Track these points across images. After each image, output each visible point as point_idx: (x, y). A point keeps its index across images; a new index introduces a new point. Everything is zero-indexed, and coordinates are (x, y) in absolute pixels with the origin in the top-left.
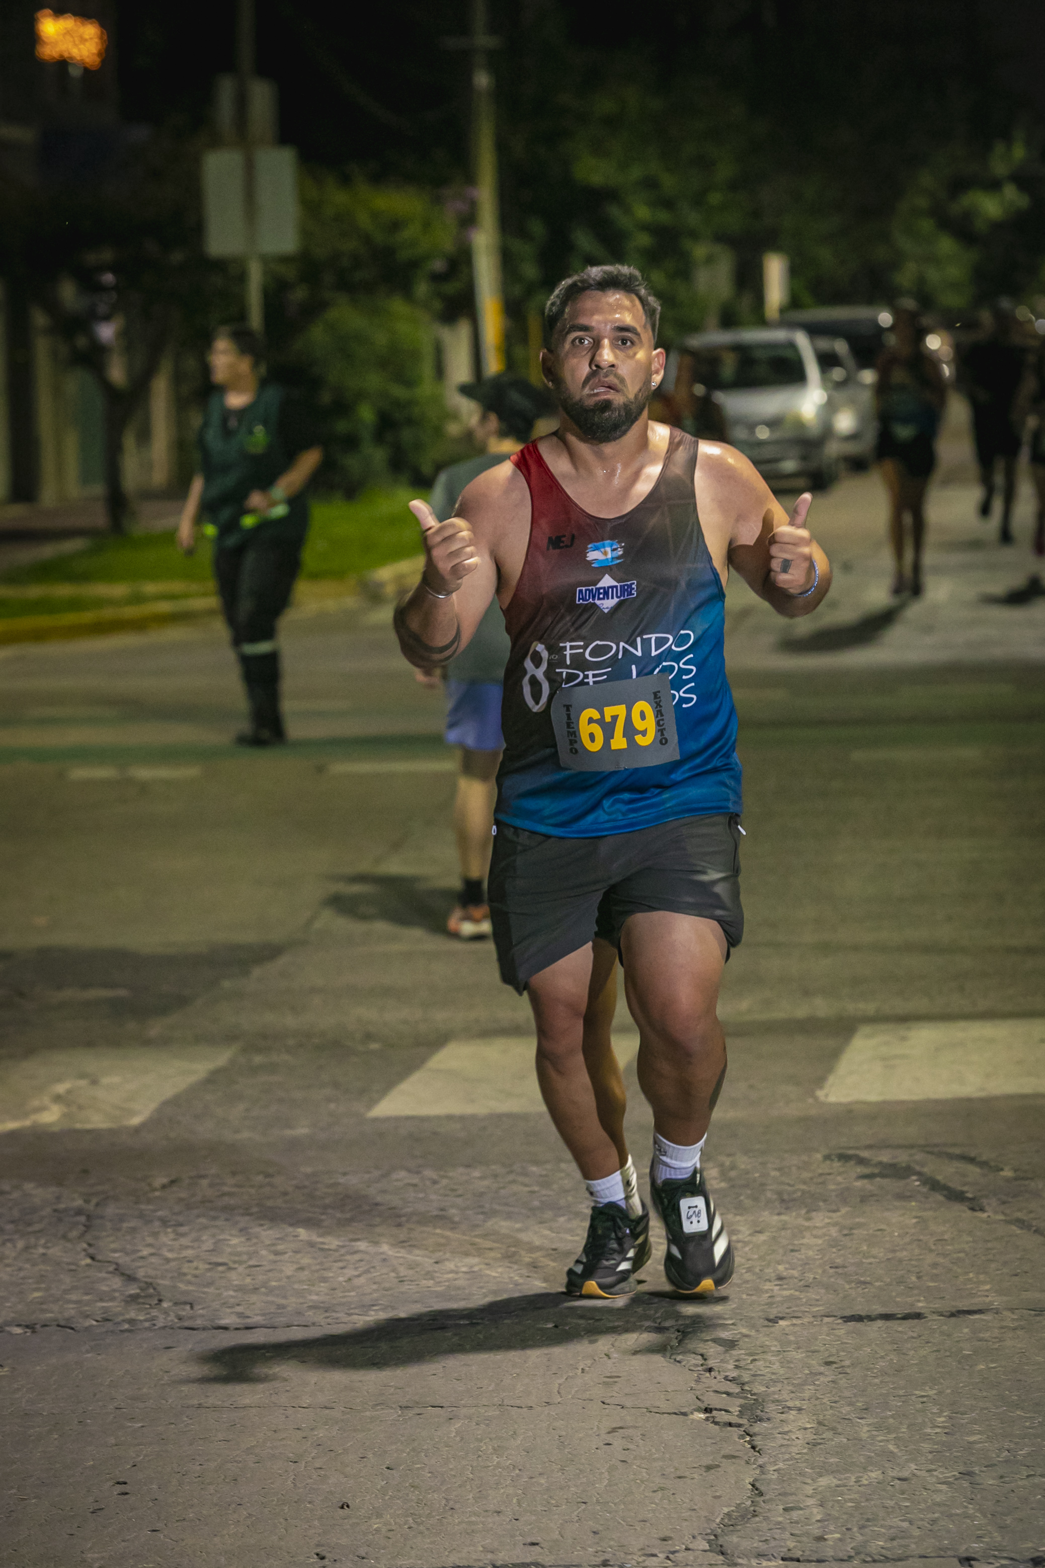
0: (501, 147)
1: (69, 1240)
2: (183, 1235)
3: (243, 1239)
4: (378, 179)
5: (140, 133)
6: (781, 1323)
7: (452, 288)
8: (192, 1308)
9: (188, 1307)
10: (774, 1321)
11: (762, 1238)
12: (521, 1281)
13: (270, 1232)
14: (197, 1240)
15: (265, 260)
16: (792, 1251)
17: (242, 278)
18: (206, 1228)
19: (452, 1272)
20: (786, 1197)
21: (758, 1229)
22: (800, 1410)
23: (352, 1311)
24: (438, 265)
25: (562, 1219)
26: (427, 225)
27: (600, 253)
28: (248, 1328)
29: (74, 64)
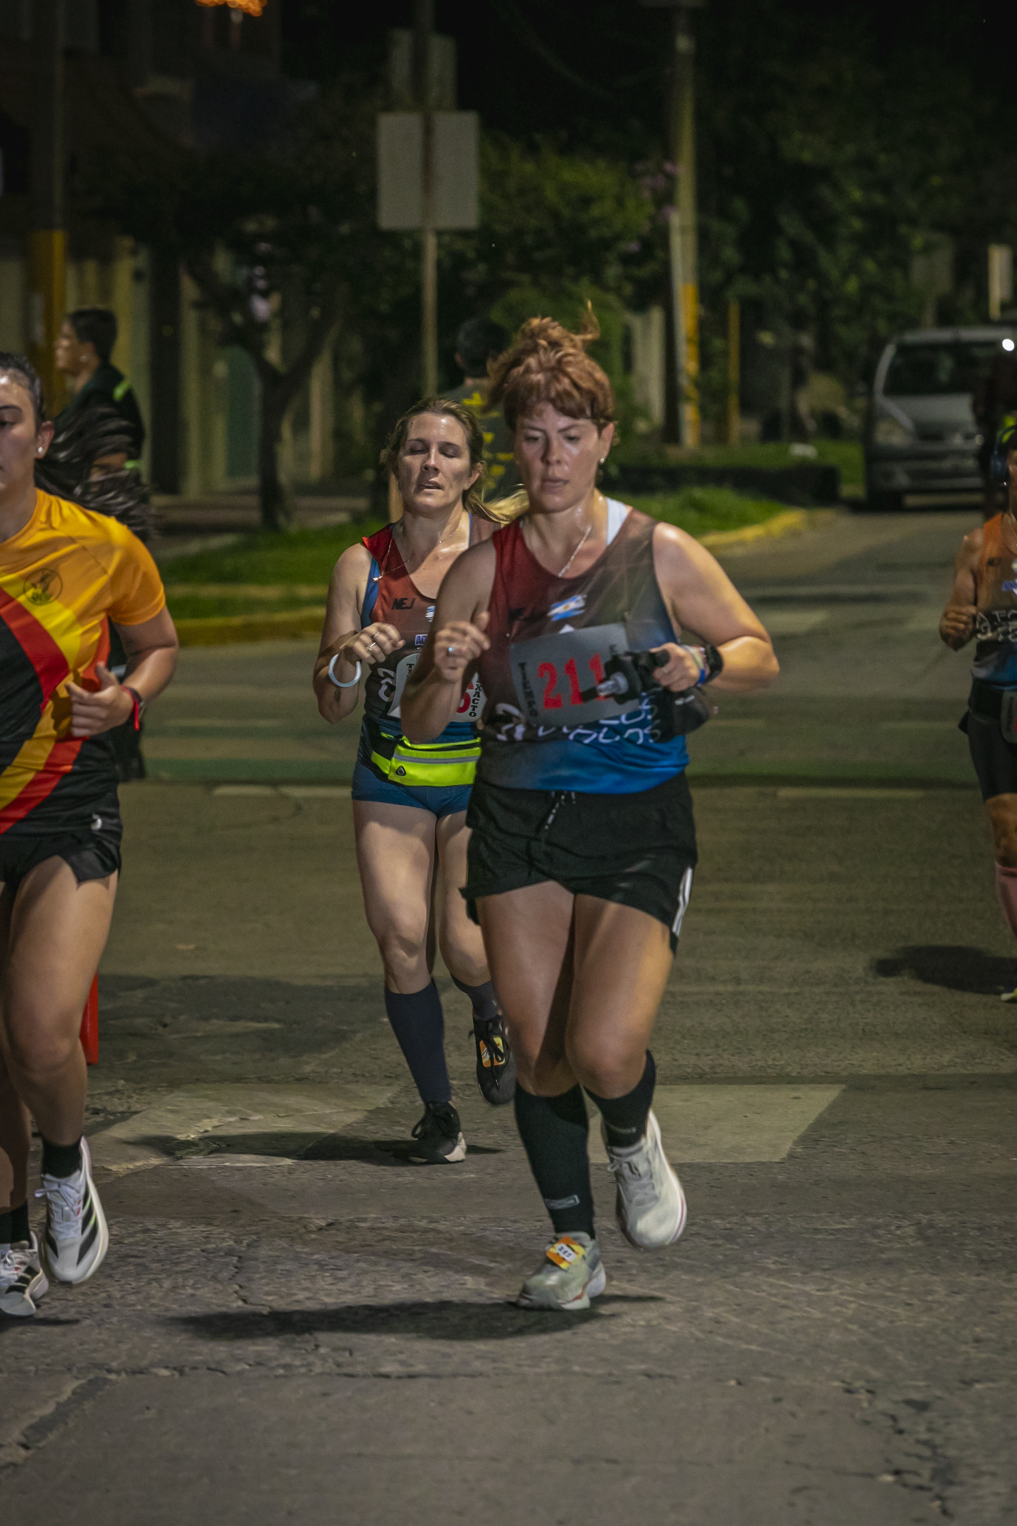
0: (701, 117)
1: (219, 1282)
2: (342, 1279)
3: (406, 1286)
4: (566, 149)
5: (307, 91)
6: (978, 1386)
7: (646, 270)
8: (351, 1354)
9: (347, 1354)
10: (968, 1383)
11: (960, 1298)
12: (701, 1336)
13: (435, 1279)
14: (358, 1284)
15: (439, 233)
16: (992, 1313)
17: (417, 252)
18: (365, 1272)
19: (629, 1325)
20: (985, 1257)
21: (955, 1290)
22: (993, 1474)
23: (521, 1362)
24: (633, 247)
25: (747, 1274)
26: (620, 202)
27: (809, 237)
28: (411, 1376)
29: (235, 9)
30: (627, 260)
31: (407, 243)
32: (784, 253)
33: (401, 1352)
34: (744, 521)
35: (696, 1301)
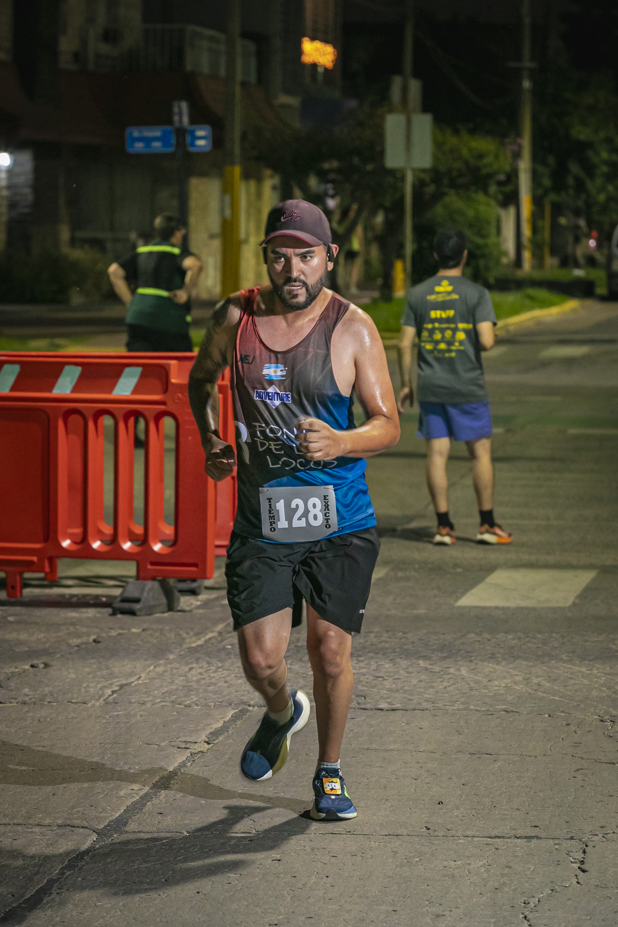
0: (535, 118)
1: (303, 662)
2: (362, 661)
3: (392, 665)
4: (472, 132)
5: (353, 103)
7: (508, 189)
8: (365, 699)
9: (363, 698)
12: (532, 692)
13: (405, 662)
14: (369, 664)
15: (414, 170)
17: (403, 178)
18: (372, 658)
19: (497, 686)
23: (446, 704)
24: (502, 177)
25: (553, 662)
26: (497, 157)
27: (582, 175)
28: (393, 710)
29: (320, 66)
30: (500, 184)
31: (398, 175)
32: (571, 181)
33: (389, 698)
34: (551, 304)
35: (529, 674)
